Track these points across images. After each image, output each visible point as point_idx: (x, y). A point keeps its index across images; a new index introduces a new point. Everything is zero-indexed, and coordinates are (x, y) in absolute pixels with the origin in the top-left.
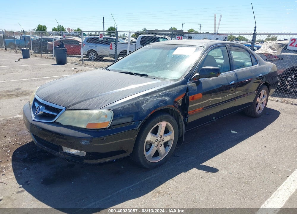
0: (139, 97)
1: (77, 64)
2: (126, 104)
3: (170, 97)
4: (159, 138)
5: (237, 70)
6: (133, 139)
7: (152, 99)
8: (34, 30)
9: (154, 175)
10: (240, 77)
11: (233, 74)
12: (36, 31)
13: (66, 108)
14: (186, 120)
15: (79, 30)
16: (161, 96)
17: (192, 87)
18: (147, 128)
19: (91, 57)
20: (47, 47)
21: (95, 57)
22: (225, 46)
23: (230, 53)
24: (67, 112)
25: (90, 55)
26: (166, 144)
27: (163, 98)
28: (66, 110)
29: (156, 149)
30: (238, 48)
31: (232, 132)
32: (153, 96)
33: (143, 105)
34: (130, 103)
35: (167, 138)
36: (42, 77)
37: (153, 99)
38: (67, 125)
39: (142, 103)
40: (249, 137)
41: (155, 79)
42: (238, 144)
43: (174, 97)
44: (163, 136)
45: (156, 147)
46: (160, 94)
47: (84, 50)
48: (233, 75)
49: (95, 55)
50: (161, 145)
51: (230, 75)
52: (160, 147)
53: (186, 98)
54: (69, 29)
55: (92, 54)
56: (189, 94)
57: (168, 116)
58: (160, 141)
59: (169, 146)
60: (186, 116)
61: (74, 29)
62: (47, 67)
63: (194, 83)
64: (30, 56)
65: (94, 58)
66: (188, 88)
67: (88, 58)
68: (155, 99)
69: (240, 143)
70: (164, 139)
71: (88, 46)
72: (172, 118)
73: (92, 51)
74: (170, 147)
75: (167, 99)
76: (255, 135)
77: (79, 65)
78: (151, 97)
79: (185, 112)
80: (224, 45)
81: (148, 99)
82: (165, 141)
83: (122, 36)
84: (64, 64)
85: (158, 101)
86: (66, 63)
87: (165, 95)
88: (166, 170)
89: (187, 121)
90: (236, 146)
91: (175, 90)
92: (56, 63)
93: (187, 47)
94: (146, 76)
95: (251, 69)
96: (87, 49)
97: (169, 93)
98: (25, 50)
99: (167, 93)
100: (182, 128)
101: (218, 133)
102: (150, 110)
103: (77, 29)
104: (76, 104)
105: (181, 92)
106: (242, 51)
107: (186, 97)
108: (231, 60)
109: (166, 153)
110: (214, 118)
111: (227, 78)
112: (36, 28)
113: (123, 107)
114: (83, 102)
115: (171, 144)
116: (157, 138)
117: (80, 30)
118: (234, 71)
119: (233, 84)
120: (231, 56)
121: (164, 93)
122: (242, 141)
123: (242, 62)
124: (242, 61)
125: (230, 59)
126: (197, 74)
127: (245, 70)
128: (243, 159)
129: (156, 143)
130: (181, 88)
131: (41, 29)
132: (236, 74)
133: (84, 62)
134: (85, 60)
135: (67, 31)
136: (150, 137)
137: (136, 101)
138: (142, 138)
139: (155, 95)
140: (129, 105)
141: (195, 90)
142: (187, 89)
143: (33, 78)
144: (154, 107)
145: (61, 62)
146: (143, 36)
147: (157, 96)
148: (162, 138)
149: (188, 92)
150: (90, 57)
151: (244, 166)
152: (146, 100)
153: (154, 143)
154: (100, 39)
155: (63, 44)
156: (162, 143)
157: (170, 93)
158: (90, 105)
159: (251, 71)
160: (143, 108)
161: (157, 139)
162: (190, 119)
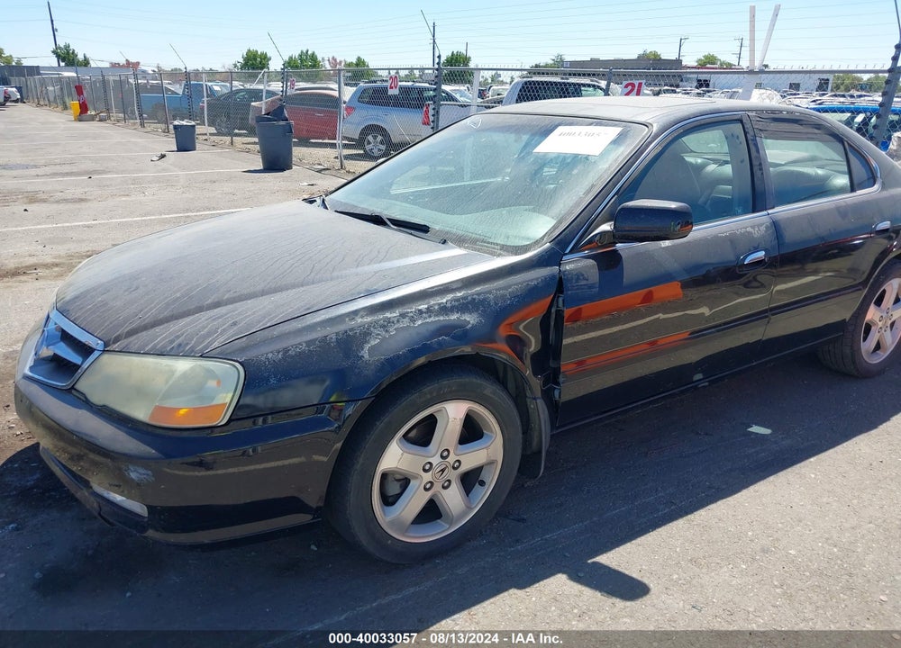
0: (355, 313)
1: (320, 171)
2: (299, 340)
3: (484, 311)
4: (436, 460)
5: (782, 211)
6: (325, 459)
7: (405, 323)
8: (235, 66)
9: (412, 590)
10: (791, 235)
11: (759, 225)
12: (241, 69)
13: (106, 345)
14: (557, 393)
15: (360, 62)
16: (444, 310)
17: (579, 275)
18: (380, 425)
19: (370, 146)
20: (250, 116)
21: (383, 147)
22: (741, 121)
23: (756, 145)
24: (106, 357)
25: (369, 143)
26: (470, 480)
27: (454, 317)
28: (104, 351)
29: (428, 495)
30: (796, 127)
31: (755, 429)
32: (412, 309)
33: (368, 342)
34: (314, 335)
35: (473, 457)
36: (204, 210)
37: (413, 320)
38: (101, 403)
39: (366, 334)
40: (814, 455)
41: (444, 242)
42: (762, 482)
43: (499, 313)
44: (456, 449)
45: (426, 489)
46: (444, 301)
47: (349, 126)
48: (763, 228)
49: (382, 143)
50: (449, 481)
51: (749, 229)
52: (444, 488)
53: (553, 316)
54: (334, 61)
55: (375, 138)
56: (563, 300)
57: (474, 380)
58: (443, 471)
59: (482, 483)
60: (552, 378)
61: (349, 61)
62: (230, 178)
63: (591, 262)
64: (197, 146)
65: (379, 150)
66: (561, 278)
67: (362, 152)
68: (420, 322)
69: (772, 478)
70: (459, 461)
71: (364, 113)
72: (490, 389)
73: (372, 129)
74: (486, 486)
75: (471, 319)
76: (839, 448)
77: (327, 172)
78: (403, 315)
79: (552, 364)
80: (736, 117)
81: (389, 321)
82: (465, 467)
83: (490, 81)
84: (283, 170)
85: (432, 328)
86: (289, 168)
87: (463, 306)
88: (459, 572)
89: (560, 397)
90: (752, 488)
91: (506, 288)
92: (261, 167)
93: (591, 124)
94: (423, 229)
95: (842, 203)
96: (358, 124)
97: (482, 297)
98: (182, 126)
99: (474, 299)
100: (537, 422)
101: (697, 433)
102: (391, 362)
103: (354, 61)
104: (137, 333)
105: (532, 293)
106: (812, 139)
107: (553, 310)
108: (758, 173)
109: (469, 508)
110: (698, 376)
111: (732, 240)
112: (241, 61)
113: (286, 350)
114: (162, 327)
115: (491, 478)
116: (430, 460)
117: (364, 62)
118: (770, 211)
119: (759, 263)
120: (759, 158)
121: (457, 300)
122: (782, 470)
123: (817, 175)
124: (820, 172)
125: (756, 169)
126: (606, 227)
127: (817, 208)
128: (764, 551)
129: (427, 477)
130: (532, 280)
131: (254, 63)
132: (776, 225)
133: (346, 162)
134: (348, 157)
135: (328, 67)
136: (395, 457)
137: (341, 328)
138: (361, 461)
139: (420, 308)
140: (309, 343)
141: (591, 287)
142: (560, 285)
143: (176, 213)
144: (412, 351)
145: (276, 162)
146: (526, 83)
147: (429, 310)
148: (452, 459)
149: (562, 292)
150: (368, 147)
151: (759, 582)
152: (383, 326)
153: (416, 477)
154: (391, 92)
155: (281, 108)
156: (454, 476)
157: (485, 300)
158: (178, 337)
159: (842, 211)
160: (366, 356)
161: (430, 463)
162: (569, 391)
